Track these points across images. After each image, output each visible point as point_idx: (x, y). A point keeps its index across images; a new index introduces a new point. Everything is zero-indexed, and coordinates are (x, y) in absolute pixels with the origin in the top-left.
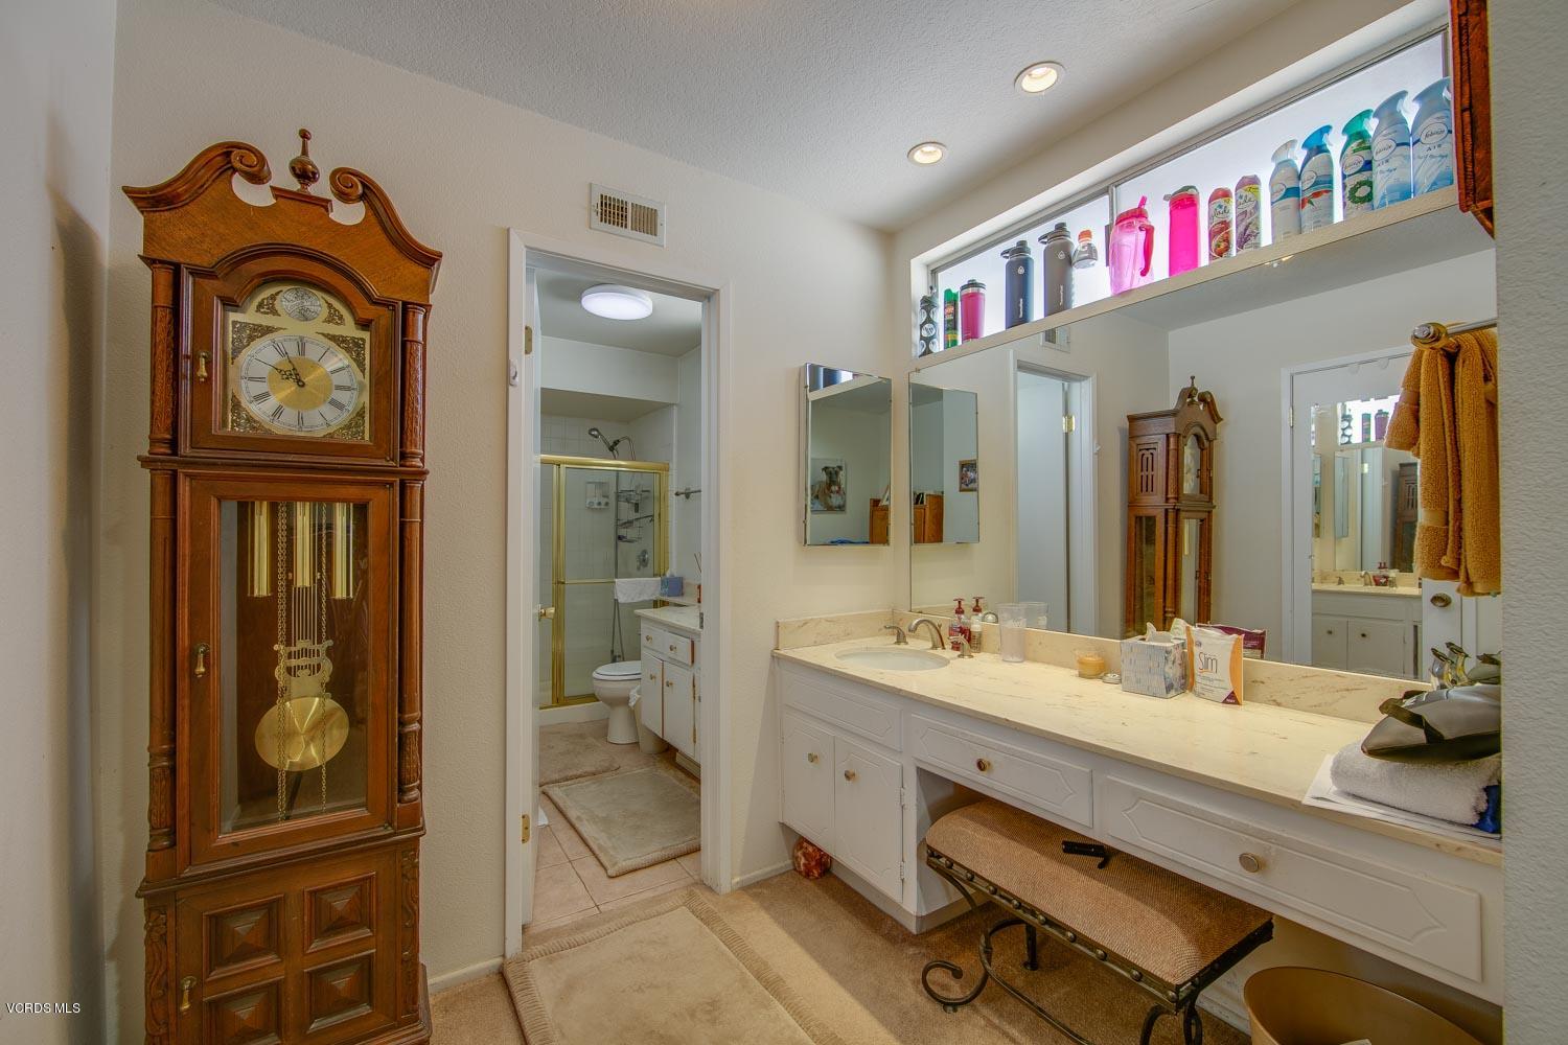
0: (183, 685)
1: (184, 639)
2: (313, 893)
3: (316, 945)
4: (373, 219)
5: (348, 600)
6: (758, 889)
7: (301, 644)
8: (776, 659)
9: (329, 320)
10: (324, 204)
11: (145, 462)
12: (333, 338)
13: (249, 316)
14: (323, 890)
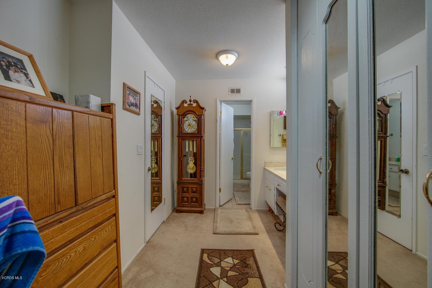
0: (180, 161)
1: (180, 156)
2: (192, 187)
3: (192, 194)
4: (197, 105)
5: (195, 152)
6: (259, 211)
7: (191, 158)
8: (265, 169)
9: (193, 118)
10: (192, 104)
11: (177, 136)
12: (193, 120)
13: (186, 119)
14: (193, 187)
